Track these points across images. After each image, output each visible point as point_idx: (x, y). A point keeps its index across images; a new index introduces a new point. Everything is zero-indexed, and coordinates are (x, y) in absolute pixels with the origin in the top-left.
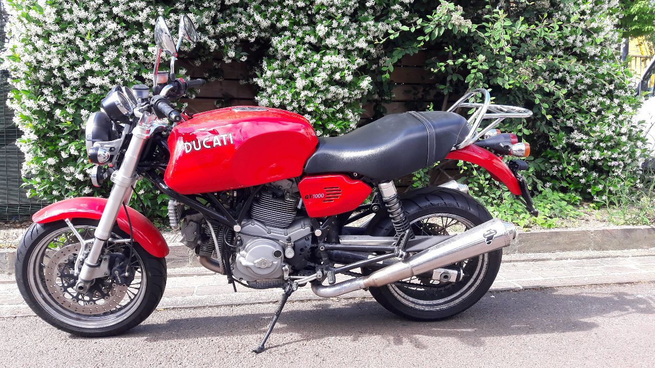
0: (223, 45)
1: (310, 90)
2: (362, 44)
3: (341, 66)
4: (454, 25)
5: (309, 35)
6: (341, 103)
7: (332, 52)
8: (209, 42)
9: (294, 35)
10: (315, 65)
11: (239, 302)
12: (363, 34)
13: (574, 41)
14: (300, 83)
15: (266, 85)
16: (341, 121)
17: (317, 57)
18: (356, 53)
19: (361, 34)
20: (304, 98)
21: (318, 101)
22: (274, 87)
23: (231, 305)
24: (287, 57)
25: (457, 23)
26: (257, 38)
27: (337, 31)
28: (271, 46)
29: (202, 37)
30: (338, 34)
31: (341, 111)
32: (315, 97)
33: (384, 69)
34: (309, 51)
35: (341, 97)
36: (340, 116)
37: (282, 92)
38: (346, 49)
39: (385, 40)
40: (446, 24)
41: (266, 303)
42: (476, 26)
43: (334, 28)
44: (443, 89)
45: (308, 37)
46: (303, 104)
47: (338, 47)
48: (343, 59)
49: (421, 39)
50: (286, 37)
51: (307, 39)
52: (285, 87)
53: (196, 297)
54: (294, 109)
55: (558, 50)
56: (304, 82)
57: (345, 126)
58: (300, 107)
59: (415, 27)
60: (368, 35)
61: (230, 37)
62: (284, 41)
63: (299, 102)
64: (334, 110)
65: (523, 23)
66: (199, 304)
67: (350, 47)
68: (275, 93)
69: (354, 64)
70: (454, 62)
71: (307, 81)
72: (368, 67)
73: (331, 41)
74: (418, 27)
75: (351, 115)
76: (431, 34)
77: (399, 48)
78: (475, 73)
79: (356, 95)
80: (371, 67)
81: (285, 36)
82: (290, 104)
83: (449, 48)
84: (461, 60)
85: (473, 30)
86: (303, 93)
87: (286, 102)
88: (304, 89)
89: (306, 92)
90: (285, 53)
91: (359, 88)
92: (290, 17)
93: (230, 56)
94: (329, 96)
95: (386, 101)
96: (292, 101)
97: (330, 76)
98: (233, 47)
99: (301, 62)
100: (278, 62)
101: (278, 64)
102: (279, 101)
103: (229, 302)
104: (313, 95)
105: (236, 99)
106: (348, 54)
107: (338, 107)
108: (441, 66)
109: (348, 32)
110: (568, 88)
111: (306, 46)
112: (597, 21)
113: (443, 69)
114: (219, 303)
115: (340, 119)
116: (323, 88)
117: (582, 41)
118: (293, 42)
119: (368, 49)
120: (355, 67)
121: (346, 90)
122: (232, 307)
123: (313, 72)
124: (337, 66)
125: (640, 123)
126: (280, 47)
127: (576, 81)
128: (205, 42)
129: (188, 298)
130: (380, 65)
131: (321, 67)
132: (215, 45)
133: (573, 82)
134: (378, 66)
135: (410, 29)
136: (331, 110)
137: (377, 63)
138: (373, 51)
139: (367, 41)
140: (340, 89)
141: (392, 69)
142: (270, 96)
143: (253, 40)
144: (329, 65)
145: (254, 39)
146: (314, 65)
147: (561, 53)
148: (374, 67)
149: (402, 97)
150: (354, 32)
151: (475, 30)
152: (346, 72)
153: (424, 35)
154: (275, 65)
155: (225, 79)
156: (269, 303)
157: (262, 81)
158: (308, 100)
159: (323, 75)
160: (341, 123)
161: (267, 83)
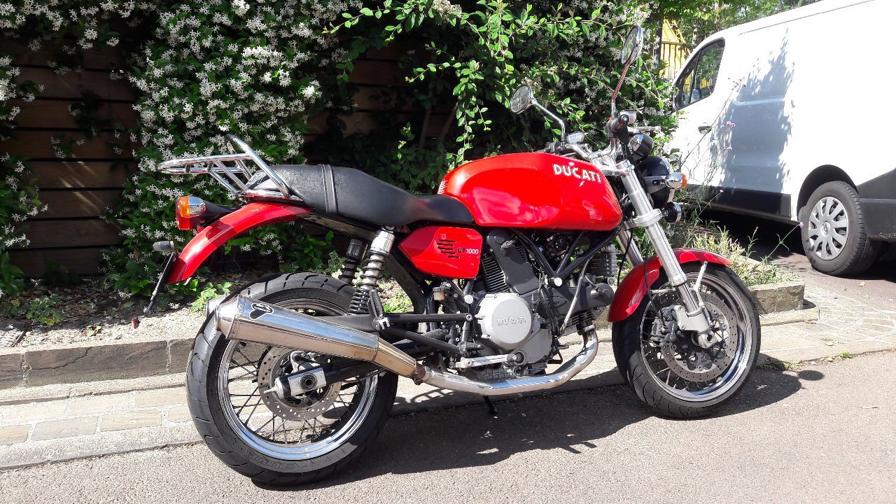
0: (74, 19)
1: (224, 98)
2: (303, 30)
3: (273, 64)
4: (436, 12)
5: (220, 12)
6: (273, 118)
7: (258, 40)
8: (50, 15)
9: (196, 10)
10: (230, 61)
11: (105, 451)
12: (304, 15)
13: (597, 39)
14: (207, 88)
15: (150, 89)
16: (273, 146)
17: (233, 48)
18: (295, 43)
19: (301, 14)
20: (214, 110)
21: (237, 115)
22: (164, 92)
23: (90, 457)
24: (187, 45)
25: (441, 9)
26: (133, 12)
27: (264, 8)
28: (158, 25)
29: (37, 6)
30: (266, 14)
31: (274, 129)
32: (232, 109)
33: (339, 66)
34: (220, 38)
35: (272, 109)
36: (273, 138)
37: (177, 100)
38: (278, 37)
39: (337, 28)
40: (426, 11)
41: (148, 449)
42: (467, 16)
43: (260, 4)
44: (423, 101)
45: (218, 15)
46: (212, 119)
47: (266, 34)
48: (276, 53)
49: (390, 30)
50: (184, 13)
51: (218, 18)
52: (182, 93)
53: (30, 445)
54: (199, 126)
55: (576, 50)
56: (214, 86)
57: (280, 153)
58: (208, 123)
59: (382, 11)
60: (313, 16)
61: (87, 8)
62: (179, 20)
63: (206, 115)
64: (263, 129)
65: (530, 14)
66: (36, 460)
67: (285, 34)
68: (165, 101)
69: (292, 62)
70: (437, 68)
71: (220, 85)
72: (314, 63)
73: (255, 24)
74: (387, 11)
75: (289, 136)
76: (405, 23)
77: (360, 38)
78: (466, 84)
79: (296, 107)
80: (320, 62)
81: (181, 11)
82: (192, 119)
83: (430, 45)
84: (446, 65)
85: (463, 22)
86: (212, 103)
87: (184, 116)
88: (215, 96)
89: (216, 102)
90: (182, 39)
91: (301, 97)
93: (89, 37)
94: (255, 108)
95: (344, 113)
96: (195, 115)
97: (256, 78)
98: (94, 23)
99: (209, 54)
100: (170, 52)
101: (171, 55)
102: (172, 114)
103: (87, 452)
104: (228, 106)
105: (105, 101)
106: (282, 45)
107: (269, 124)
108: (419, 73)
109: (282, 11)
110: (587, 102)
111: (216, 28)
112: (625, 12)
113: (422, 77)
114: (70, 455)
115: (273, 143)
116: (244, 95)
117: (606, 39)
118: (195, 22)
119: (313, 38)
120: (294, 65)
121: (281, 100)
122: (91, 459)
123: (229, 72)
124: (266, 63)
125: (673, 151)
126: (174, 30)
127: (597, 93)
128: (43, 14)
129: (18, 446)
130: (333, 59)
131: (241, 63)
132: (61, 20)
133: (594, 95)
134: (331, 61)
135: (374, 13)
136: (259, 129)
137: (329, 57)
138: (321, 41)
139: (311, 27)
140: (271, 98)
141: (351, 68)
142: (157, 105)
143: (126, 14)
144: (253, 61)
145: (129, 13)
146: (228, 61)
147: (579, 55)
148: (324, 62)
149: (367, 105)
150: (292, 12)
151: (465, 22)
152: (281, 72)
153: (395, 23)
154: (166, 55)
155: (86, 70)
156: (153, 449)
157: (144, 82)
158: (221, 114)
159: (245, 76)
160: (274, 149)
161: (152, 85)
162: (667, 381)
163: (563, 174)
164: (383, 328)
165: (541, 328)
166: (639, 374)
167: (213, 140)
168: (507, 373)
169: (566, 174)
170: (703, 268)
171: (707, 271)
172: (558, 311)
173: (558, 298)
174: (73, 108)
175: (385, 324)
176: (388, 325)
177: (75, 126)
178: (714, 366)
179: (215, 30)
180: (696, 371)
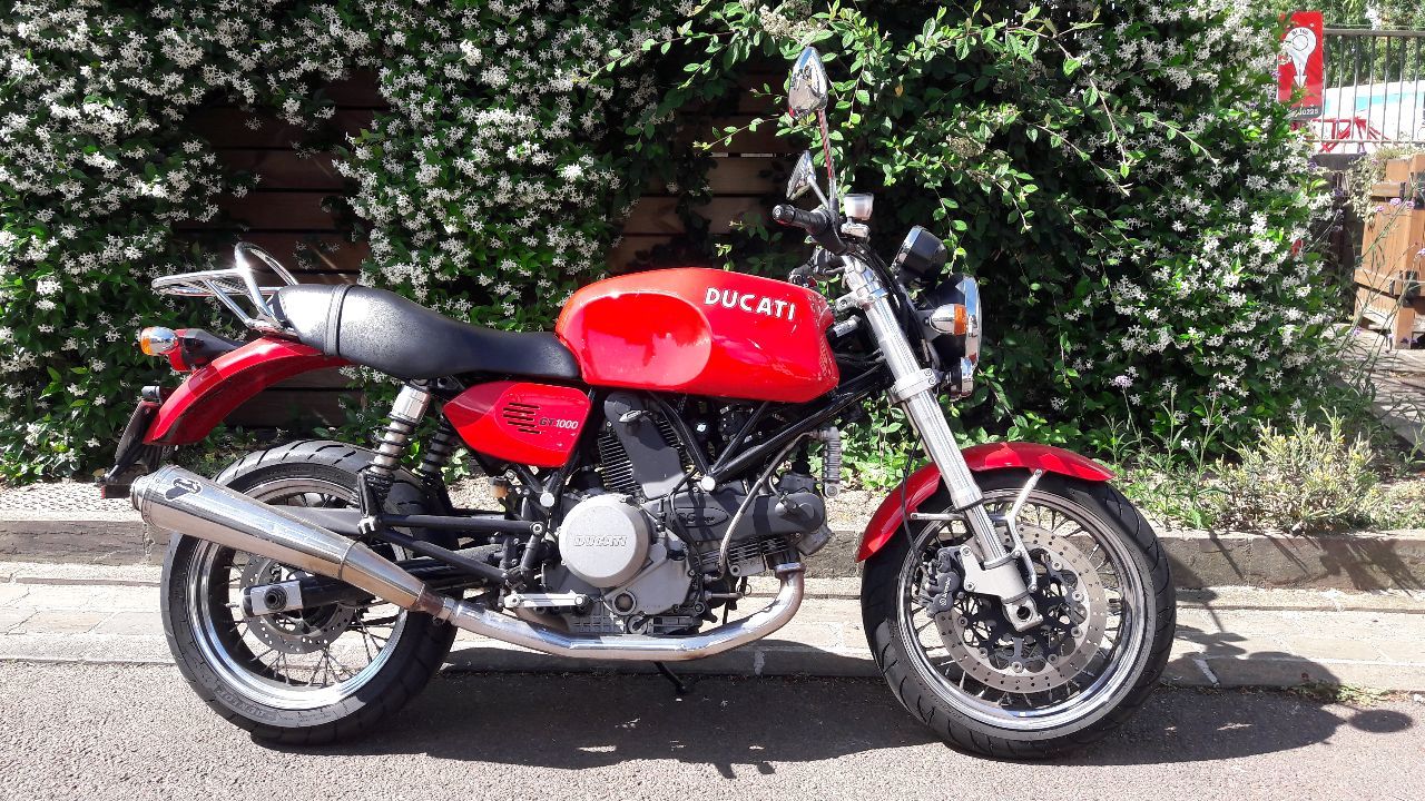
0: (274, 86)
1: (450, 187)
2: (563, 81)
4: (767, 36)
5: (453, 62)
6: (531, 212)
8: (237, 85)
9: (421, 63)
12: (577, 58)
14: (426, 173)
15: (357, 176)
16: (532, 254)
17: (468, 113)
19: (573, 57)
20: (437, 203)
21: (471, 210)
22: (374, 180)
27: (509, 53)
29: (220, 74)
30: (512, 61)
31: (534, 229)
32: (463, 201)
34: (455, 99)
35: (528, 200)
36: (533, 242)
37: (388, 191)
39: (596, 74)
45: (449, 67)
46: (440, 215)
47: (510, 91)
48: (523, 117)
49: (691, 70)
50: (407, 68)
51: (449, 71)
54: (424, 226)
56: (435, 169)
57: (543, 264)
61: (287, 71)
62: (398, 77)
63: (428, 211)
64: (516, 228)
68: (375, 192)
71: (442, 168)
73: (494, 76)
74: (686, 41)
75: (556, 239)
76: (719, 56)
79: (566, 196)
81: (403, 65)
82: (413, 216)
83: (761, 90)
86: (433, 194)
88: (438, 183)
89: (437, 192)
90: (401, 104)
92: (409, 25)
93: (290, 109)
94: (501, 198)
96: (415, 211)
98: (303, 90)
102: (385, 210)
104: (456, 198)
107: (526, 223)
108: (727, 134)
113: (728, 140)
115: (531, 250)
116: (482, 181)
118: (421, 80)
119: (596, 89)
120: (554, 134)
121: (540, 186)
124: (510, 132)
131: (476, 134)
132: (253, 89)
135: (659, 45)
136: (511, 228)
140: (524, 184)
141: (650, 133)
143: (336, 76)
144: (494, 131)
145: (339, 74)
146: (459, 132)
152: (526, 144)
153: (701, 61)
157: (346, 166)
158: (450, 207)
159: (479, 154)
160: (534, 258)
161: (361, 171)
162: (962, 682)
163: (719, 304)
164: (365, 532)
165: (668, 557)
166: (891, 662)
167: (444, 245)
168: (616, 626)
169: (725, 304)
170: (1033, 481)
171: (1040, 485)
172: (710, 533)
173: (713, 510)
174: (325, 203)
175: (367, 526)
176: (373, 529)
177: (331, 226)
178: (1049, 668)
179: (449, 88)
180: (1009, 671)
